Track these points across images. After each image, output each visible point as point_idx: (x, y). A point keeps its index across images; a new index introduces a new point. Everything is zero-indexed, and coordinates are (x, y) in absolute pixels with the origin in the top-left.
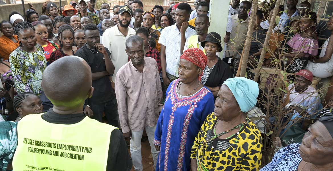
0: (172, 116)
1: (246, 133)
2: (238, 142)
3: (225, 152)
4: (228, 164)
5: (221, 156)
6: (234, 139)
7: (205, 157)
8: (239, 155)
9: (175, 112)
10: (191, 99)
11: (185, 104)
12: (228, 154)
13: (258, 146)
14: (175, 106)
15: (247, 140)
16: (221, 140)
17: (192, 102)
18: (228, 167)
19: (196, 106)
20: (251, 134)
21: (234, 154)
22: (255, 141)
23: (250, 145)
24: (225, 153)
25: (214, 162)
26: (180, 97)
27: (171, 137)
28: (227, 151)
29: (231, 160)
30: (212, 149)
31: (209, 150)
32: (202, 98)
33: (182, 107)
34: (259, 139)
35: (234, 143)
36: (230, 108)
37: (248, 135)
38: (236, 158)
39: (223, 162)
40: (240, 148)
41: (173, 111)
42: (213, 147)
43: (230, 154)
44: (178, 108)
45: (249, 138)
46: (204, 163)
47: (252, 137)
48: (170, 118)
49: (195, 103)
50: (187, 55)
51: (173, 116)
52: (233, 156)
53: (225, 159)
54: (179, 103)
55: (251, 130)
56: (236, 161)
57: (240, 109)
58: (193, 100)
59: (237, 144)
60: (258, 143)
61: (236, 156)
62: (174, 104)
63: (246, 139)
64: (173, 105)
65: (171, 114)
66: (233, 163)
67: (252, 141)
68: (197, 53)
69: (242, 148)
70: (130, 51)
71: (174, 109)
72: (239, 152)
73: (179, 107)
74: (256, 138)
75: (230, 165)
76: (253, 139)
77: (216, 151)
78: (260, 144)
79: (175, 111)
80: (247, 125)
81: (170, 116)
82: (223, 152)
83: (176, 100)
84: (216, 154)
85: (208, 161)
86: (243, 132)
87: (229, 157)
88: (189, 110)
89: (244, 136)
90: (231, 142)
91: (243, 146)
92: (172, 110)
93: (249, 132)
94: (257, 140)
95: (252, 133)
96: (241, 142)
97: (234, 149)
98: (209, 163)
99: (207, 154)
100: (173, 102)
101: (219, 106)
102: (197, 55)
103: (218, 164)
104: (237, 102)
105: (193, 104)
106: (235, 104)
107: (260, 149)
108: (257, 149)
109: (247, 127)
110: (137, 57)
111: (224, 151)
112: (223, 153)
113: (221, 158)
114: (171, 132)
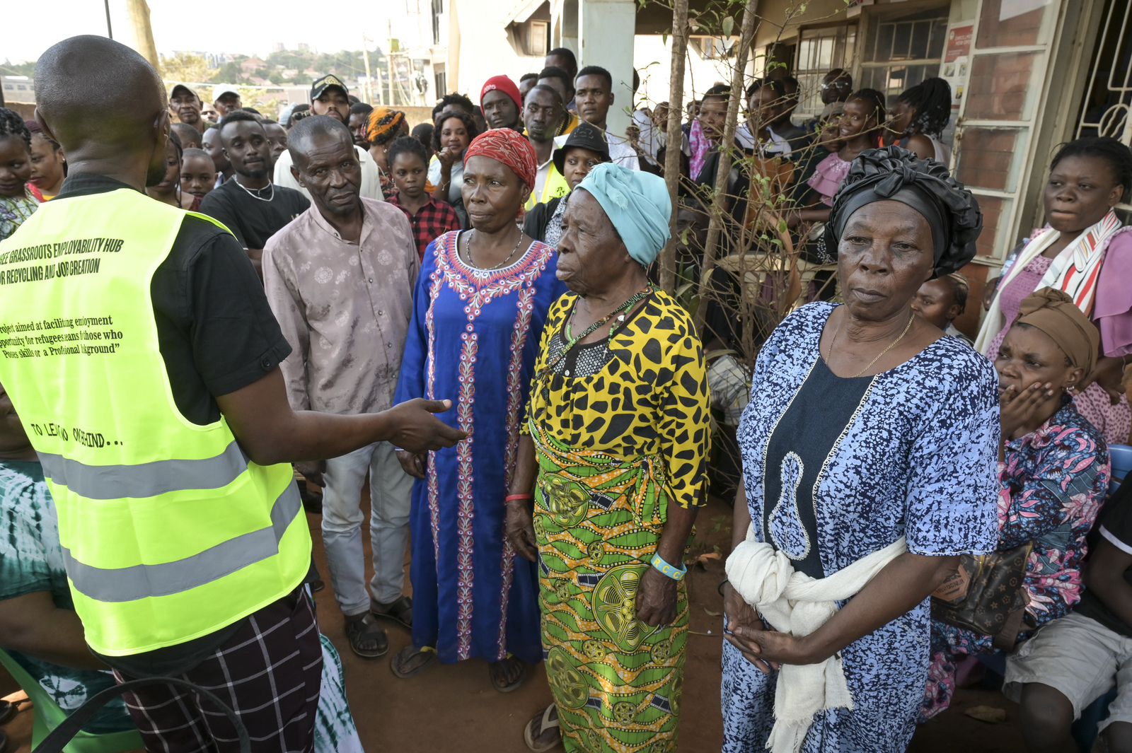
0: (470, 334)
1: (649, 317)
2: (631, 343)
3: (600, 375)
4: (615, 408)
5: (590, 388)
6: (621, 337)
7: (552, 410)
8: (639, 377)
9: (477, 321)
10: (517, 275)
11: (504, 288)
12: (609, 379)
13: (688, 344)
14: (475, 303)
15: (654, 333)
16: (587, 347)
17: (521, 282)
18: (615, 418)
19: (533, 291)
20: (663, 316)
21: (626, 376)
22: (677, 331)
23: (664, 344)
24: (601, 380)
25: (576, 411)
26: (481, 274)
27: (475, 398)
28: (605, 371)
29: (621, 396)
30: (566, 379)
31: (557, 385)
32: (543, 268)
33: (495, 299)
34: (686, 326)
35: (620, 347)
36: (599, 248)
37: (655, 320)
38: (632, 387)
39: (600, 406)
40: (637, 356)
41: (471, 318)
42: (567, 373)
43: (616, 378)
44: (485, 305)
45: (659, 326)
46: (550, 428)
47: (666, 324)
48: (463, 341)
49: (530, 284)
50: (489, 144)
51: (473, 332)
52: (624, 384)
53: (604, 396)
54: (483, 292)
55: (662, 307)
56: (636, 397)
57: (625, 251)
58: (523, 277)
59: (629, 348)
60: (686, 335)
61: (633, 381)
62: (468, 298)
63: (652, 329)
64: (466, 302)
65: (465, 331)
66: (628, 405)
67: (668, 332)
68: (515, 139)
69: (643, 358)
70: (309, 167)
71: (473, 310)
72: (638, 367)
73: (487, 300)
74: (677, 323)
75: (620, 411)
76: (671, 326)
77: (576, 380)
78: (691, 337)
79: (476, 317)
80: (652, 297)
81: (464, 336)
82: (596, 378)
83: (471, 285)
84: (579, 387)
85: (563, 416)
86: (643, 314)
87: (614, 388)
88: (520, 305)
89: (645, 325)
90: (614, 345)
91: (645, 351)
92: (466, 315)
93: (658, 312)
94: (681, 328)
95: (665, 314)
96: (639, 340)
97: (622, 363)
98: (565, 423)
99: (556, 397)
100: (464, 292)
101: (568, 248)
102: (516, 145)
103: (589, 416)
104: (614, 230)
105: (524, 286)
106: (612, 235)
107: (692, 353)
108: (686, 353)
109: (651, 302)
110: (340, 183)
111: (596, 373)
112: (595, 381)
113: (593, 397)
114: (474, 384)
